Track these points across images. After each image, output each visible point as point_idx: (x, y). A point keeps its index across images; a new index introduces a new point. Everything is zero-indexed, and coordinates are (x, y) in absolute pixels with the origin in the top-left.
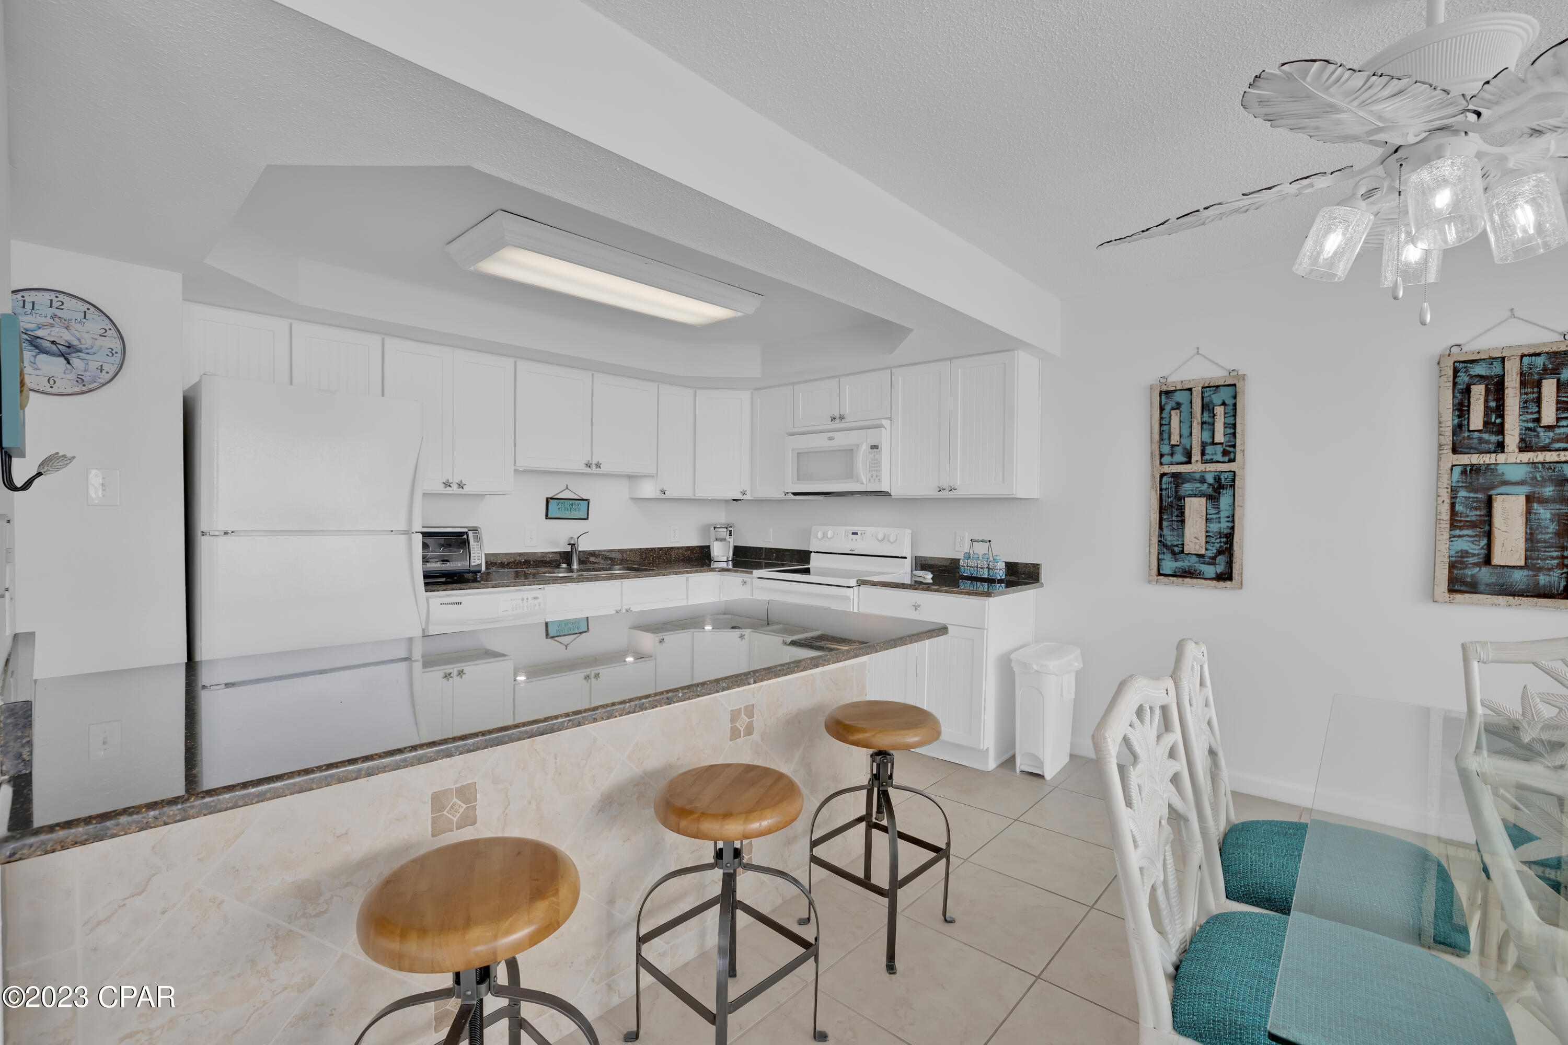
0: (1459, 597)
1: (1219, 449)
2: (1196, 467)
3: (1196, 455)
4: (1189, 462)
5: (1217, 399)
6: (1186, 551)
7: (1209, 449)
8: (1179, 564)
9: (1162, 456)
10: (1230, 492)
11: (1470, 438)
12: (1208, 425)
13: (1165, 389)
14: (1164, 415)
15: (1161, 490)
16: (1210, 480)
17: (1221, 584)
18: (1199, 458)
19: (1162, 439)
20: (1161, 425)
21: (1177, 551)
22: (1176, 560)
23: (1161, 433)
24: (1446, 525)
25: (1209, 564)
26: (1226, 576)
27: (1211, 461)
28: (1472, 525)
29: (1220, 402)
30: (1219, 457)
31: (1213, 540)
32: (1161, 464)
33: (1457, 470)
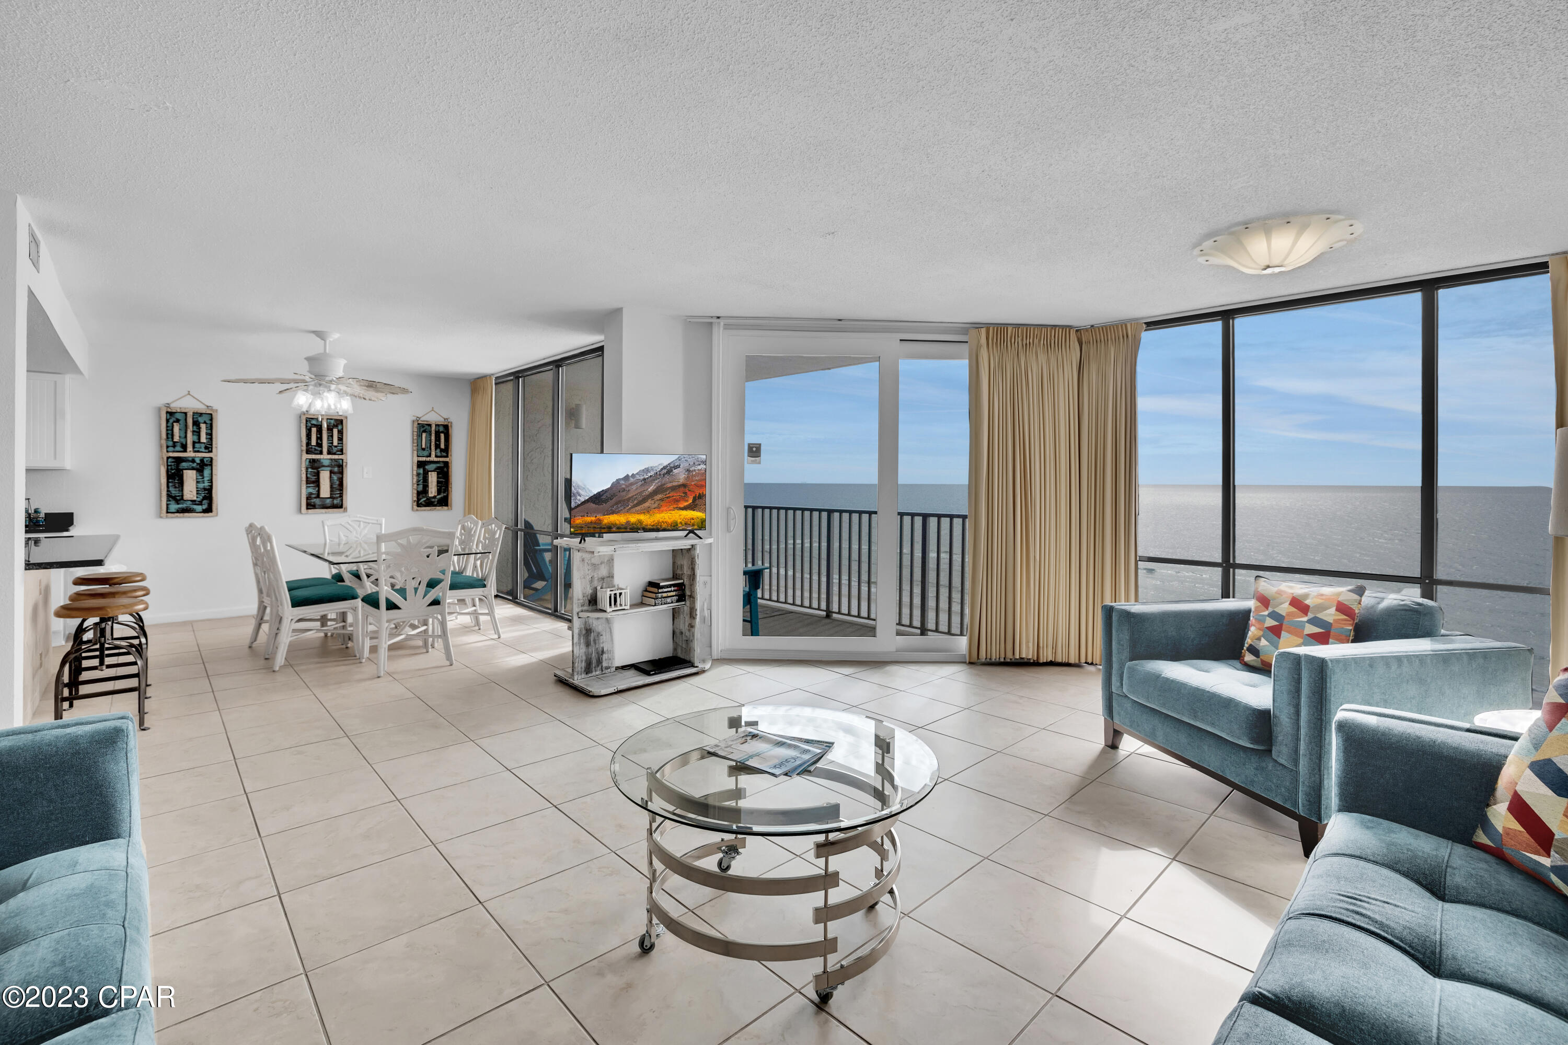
0: (310, 511)
1: (203, 446)
2: (190, 454)
3: (190, 448)
4: (185, 450)
5: (201, 420)
6: (185, 498)
7: (197, 445)
8: (180, 506)
9: (168, 447)
10: (209, 468)
11: (311, 448)
12: (197, 433)
13: (169, 410)
14: (169, 425)
15: (168, 466)
16: (198, 461)
17: (206, 515)
18: (191, 449)
19: (168, 438)
20: (167, 430)
21: (178, 499)
22: (178, 504)
23: (167, 434)
24: (304, 482)
25: (198, 505)
26: (209, 510)
27: (198, 452)
28: (313, 482)
29: (203, 422)
30: (203, 450)
31: (200, 492)
32: (167, 452)
33: (308, 460)
